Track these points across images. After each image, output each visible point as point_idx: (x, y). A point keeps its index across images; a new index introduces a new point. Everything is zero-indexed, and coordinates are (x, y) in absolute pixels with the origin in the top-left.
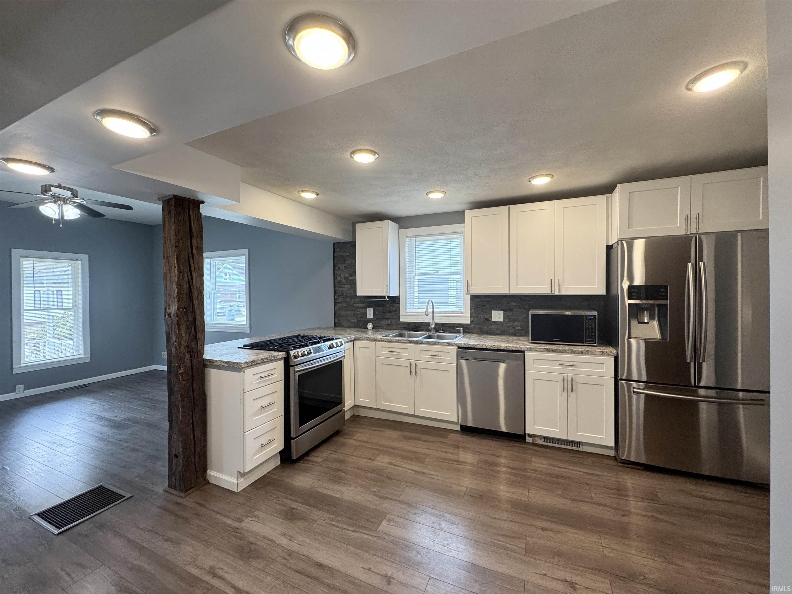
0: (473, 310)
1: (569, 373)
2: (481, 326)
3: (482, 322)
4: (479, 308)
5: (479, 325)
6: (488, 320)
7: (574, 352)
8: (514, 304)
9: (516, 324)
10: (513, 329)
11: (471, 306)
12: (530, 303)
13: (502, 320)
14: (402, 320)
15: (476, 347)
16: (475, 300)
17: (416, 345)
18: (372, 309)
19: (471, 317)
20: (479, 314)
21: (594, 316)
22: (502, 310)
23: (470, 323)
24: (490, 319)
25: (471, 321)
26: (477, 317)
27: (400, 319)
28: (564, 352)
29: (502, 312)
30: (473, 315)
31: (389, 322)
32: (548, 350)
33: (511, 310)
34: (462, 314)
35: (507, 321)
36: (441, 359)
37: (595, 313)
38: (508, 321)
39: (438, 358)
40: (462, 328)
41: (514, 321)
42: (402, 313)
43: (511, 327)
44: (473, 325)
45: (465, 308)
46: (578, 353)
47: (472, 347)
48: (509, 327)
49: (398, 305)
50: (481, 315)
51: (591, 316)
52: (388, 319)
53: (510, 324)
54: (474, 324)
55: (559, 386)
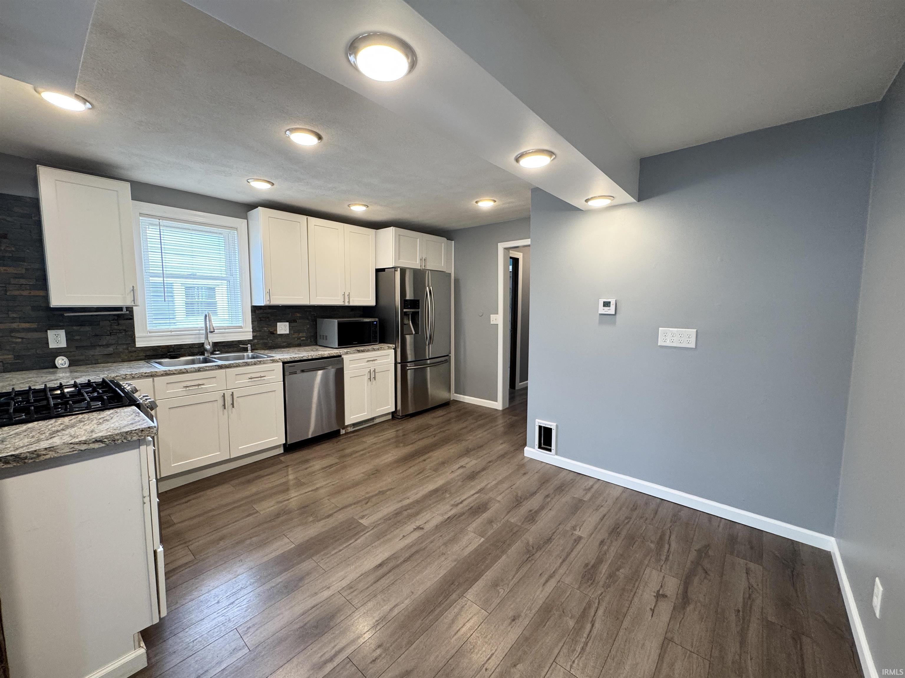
0: (256, 323)
1: (372, 366)
2: (266, 341)
3: (267, 336)
4: (262, 320)
5: (262, 339)
6: (273, 333)
7: (374, 350)
8: (298, 315)
9: (301, 335)
10: (299, 340)
11: (252, 318)
12: (312, 313)
13: (288, 332)
14: (139, 344)
15: (302, 359)
16: (257, 312)
17: (227, 370)
18: (64, 331)
19: (253, 332)
20: (262, 327)
21: (377, 322)
22: (287, 322)
23: (251, 338)
24: (275, 332)
25: (253, 336)
26: (260, 331)
27: (137, 344)
28: (368, 351)
29: (287, 324)
30: (255, 329)
31: (111, 349)
32: (359, 351)
33: (295, 321)
34: (242, 328)
35: (292, 333)
36: (264, 379)
37: (377, 319)
38: (294, 333)
39: (260, 380)
40: (249, 345)
41: (299, 332)
42: (138, 333)
43: (296, 339)
44: (256, 341)
45: (244, 320)
46: (376, 350)
47: (299, 359)
48: (294, 338)
49: (130, 321)
50: (266, 329)
51: (375, 322)
52: (108, 345)
53: (296, 335)
54: (257, 339)
55: (366, 378)
